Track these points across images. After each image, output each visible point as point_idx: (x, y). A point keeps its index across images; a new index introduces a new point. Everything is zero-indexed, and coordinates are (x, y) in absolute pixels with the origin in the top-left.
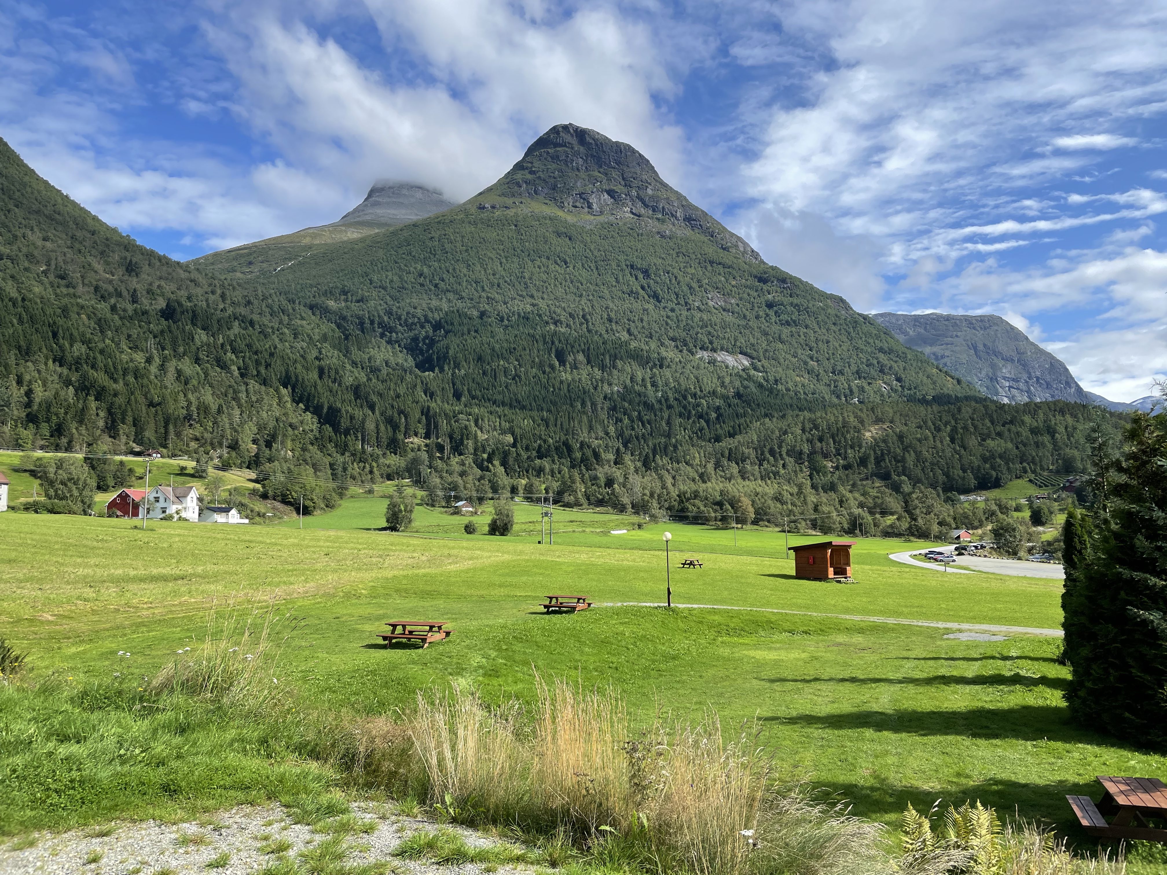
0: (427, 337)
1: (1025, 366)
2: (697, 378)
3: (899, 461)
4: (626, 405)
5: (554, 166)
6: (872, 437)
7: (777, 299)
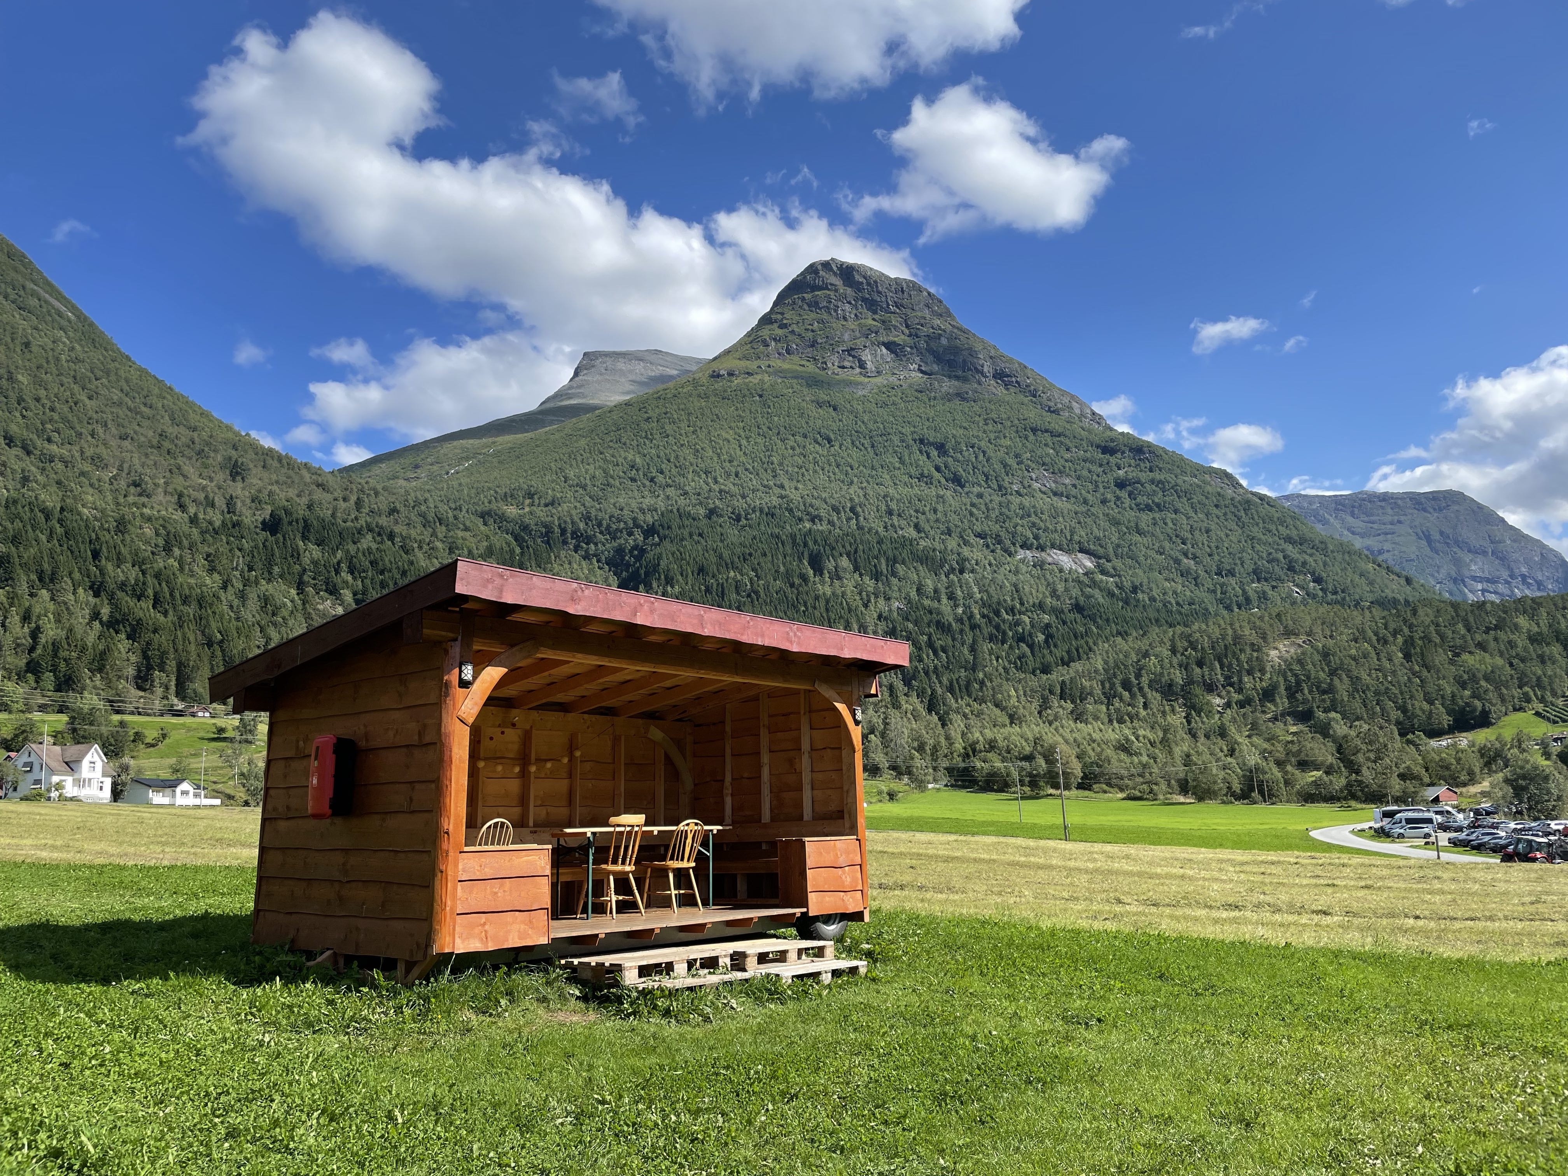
0: (635, 547)
1: (1502, 559)
2: (1015, 585)
3: (1324, 692)
4: (910, 626)
5: (813, 315)
6: (1279, 657)
7: (1131, 475)
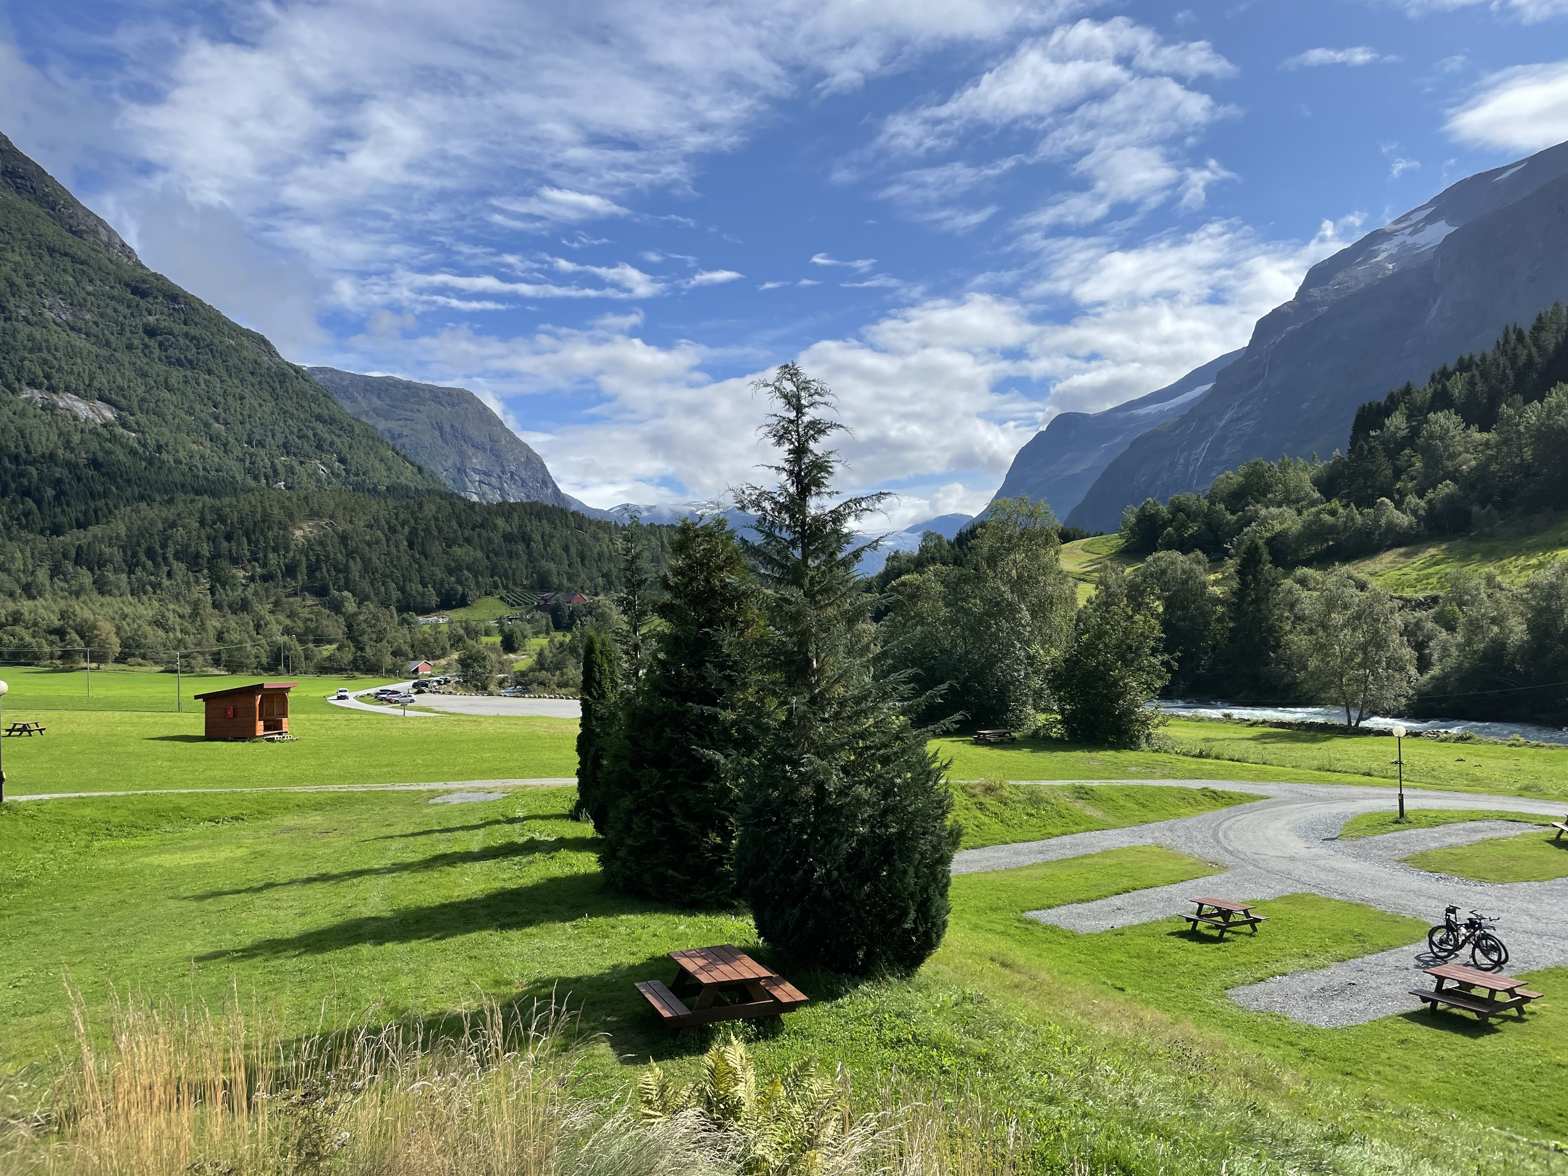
3: (339, 571)
6: (303, 537)
7: (163, 324)
